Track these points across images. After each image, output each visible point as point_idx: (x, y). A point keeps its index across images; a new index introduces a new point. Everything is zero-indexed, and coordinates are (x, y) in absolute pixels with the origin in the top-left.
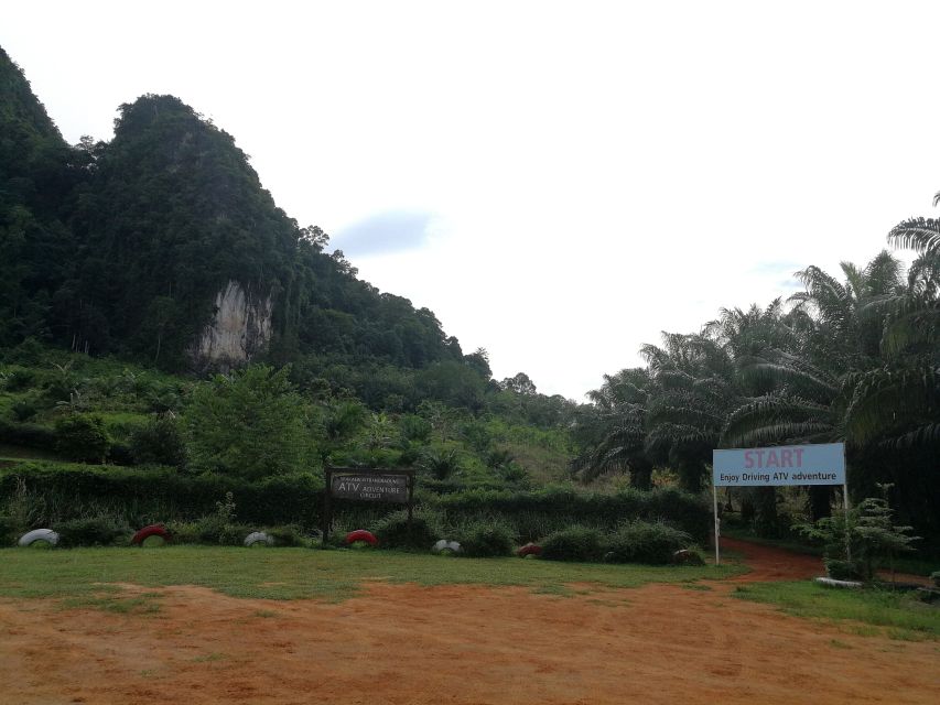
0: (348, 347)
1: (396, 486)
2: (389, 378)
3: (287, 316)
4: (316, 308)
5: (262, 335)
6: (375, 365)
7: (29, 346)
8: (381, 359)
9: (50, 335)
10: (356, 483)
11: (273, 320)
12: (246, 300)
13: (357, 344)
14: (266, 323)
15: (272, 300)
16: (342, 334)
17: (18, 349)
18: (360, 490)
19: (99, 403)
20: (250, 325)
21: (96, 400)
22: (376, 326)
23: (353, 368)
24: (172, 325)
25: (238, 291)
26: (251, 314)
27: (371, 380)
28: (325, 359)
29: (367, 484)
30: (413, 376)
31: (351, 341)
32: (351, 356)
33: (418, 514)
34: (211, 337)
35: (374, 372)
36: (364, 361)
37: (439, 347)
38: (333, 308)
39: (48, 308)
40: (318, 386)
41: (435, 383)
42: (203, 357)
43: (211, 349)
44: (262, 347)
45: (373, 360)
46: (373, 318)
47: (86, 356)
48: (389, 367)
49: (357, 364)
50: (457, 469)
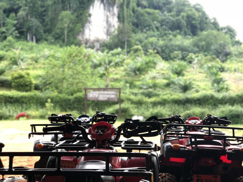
0: (157, 28)
1: (113, 94)
2: (178, 43)
3: (125, 15)
4: (140, 9)
5: (114, 26)
6: (171, 36)
7: (10, 41)
8: (175, 33)
9: (18, 35)
10: (96, 94)
11: (119, 17)
12: (105, 9)
13: (162, 25)
14: (116, 19)
15: (117, 7)
16: (153, 21)
17: (5, 43)
18: (98, 97)
19: (32, 66)
20: (107, 22)
21: (31, 64)
22: (171, 16)
23: (160, 39)
24: (71, 25)
25: (100, 4)
26: (107, 16)
27: (169, 44)
28: (145, 35)
29: (101, 94)
30: (192, 40)
31: (158, 25)
32: (159, 33)
33: (124, 105)
34: (90, 29)
35: (171, 40)
36: (165, 34)
37: (206, 23)
38: (149, 7)
39: (15, 22)
40: (136, 51)
41: (204, 43)
42: (86, 40)
43: (90, 35)
44: (114, 32)
45: (170, 34)
46: (170, 11)
47: (34, 43)
48: (179, 37)
49: (162, 36)
50: (193, 88)
